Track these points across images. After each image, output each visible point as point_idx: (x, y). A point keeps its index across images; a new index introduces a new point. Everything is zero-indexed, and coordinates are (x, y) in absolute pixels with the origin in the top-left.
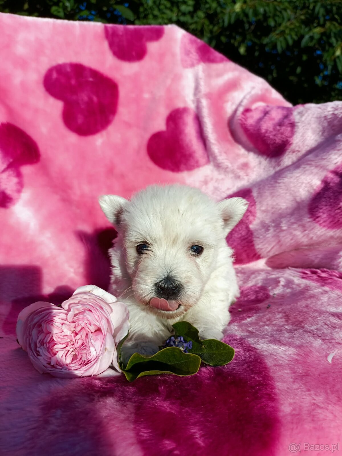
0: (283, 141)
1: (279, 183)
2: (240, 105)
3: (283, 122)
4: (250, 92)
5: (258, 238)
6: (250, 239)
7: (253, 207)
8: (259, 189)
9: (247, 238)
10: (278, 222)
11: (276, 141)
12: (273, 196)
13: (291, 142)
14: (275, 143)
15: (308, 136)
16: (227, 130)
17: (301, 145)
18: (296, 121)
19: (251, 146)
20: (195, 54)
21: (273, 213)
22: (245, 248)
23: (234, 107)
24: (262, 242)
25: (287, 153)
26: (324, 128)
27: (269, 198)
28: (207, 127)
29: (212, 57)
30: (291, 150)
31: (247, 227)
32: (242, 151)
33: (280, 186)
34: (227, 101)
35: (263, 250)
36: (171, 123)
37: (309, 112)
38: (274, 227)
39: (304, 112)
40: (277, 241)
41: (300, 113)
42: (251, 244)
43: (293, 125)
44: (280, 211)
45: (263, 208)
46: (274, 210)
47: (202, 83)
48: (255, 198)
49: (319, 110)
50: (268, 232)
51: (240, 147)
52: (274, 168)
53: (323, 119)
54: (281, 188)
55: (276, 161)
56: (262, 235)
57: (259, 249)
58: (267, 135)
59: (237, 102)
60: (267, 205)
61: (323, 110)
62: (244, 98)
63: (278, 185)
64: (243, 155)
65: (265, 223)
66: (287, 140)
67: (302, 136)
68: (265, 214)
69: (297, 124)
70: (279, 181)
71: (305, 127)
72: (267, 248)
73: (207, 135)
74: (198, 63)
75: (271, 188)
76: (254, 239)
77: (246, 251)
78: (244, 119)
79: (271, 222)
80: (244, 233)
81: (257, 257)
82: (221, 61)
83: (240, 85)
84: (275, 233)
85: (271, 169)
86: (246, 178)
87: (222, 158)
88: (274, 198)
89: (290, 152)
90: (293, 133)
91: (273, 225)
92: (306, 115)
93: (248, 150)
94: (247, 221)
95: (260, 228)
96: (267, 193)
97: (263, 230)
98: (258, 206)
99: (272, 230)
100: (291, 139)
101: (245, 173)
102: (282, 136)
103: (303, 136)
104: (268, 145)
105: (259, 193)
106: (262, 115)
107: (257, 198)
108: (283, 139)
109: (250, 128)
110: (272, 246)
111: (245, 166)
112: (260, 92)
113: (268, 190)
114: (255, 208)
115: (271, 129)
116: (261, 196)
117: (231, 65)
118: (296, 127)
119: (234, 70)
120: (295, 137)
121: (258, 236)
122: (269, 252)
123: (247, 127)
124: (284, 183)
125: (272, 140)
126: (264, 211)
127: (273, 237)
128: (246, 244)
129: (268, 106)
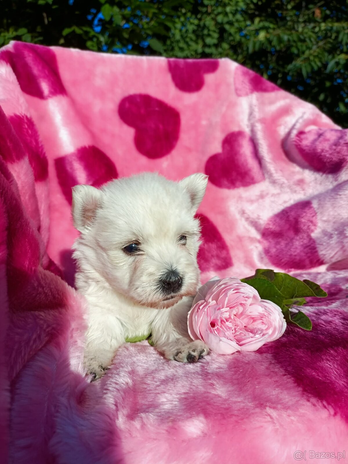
0: (339, 159)
1: (340, 195)
2: (293, 128)
3: (339, 142)
4: (302, 117)
5: (322, 245)
6: (314, 247)
7: (314, 218)
8: (320, 200)
9: (310, 246)
10: (341, 230)
11: (332, 159)
12: (335, 207)
14: (331, 161)
16: (281, 151)
19: (306, 164)
21: (334, 223)
22: (309, 255)
23: (287, 130)
24: (326, 248)
25: (344, 169)
27: (330, 209)
28: (262, 148)
31: (309, 236)
32: (297, 169)
33: (341, 198)
34: (280, 125)
35: (326, 256)
36: (226, 145)
38: (337, 234)
40: (341, 247)
42: (315, 251)
44: (342, 221)
45: (325, 218)
46: (335, 220)
47: (256, 109)
48: (315, 209)
50: (331, 239)
51: (295, 165)
52: (332, 182)
54: (342, 200)
55: (333, 177)
56: (325, 242)
57: (322, 254)
58: (323, 154)
59: (290, 126)
60: (329, 215)
62: (297, 121)
63: (338, 197)
64: (298, 172)
65: (327, 232)
66: (344, 159)
68: (326, 223)
70: (340, 193)
72: (330, 253)
73: (262, 155)
74: (252, 92)
75: (332, 200)
76: (318, 246)
77: (309, 257)
78: (299, 140)
79: (333, 230)
80: (305, 241)
81: (320, 262)
82: (273, 90)
83: (291, 111)
84: (338, 240)
85: (328, 184)
86: (302, 192)
87: (277, 176)
88: (336, 209)
89: (347, 169)
91: (336, 233)
93: (303, 167)
94: (308, 231)
95: (323, 236)
96: (328, 205)
97: (326, 238)
98: (319, 216)
99: (335, 237)
101: (302, 188)
102: (338, 154)
104: (324, 163)
105: (319, 204)
106: (316, 137)
107: (318, 209)
108: (340, 157)
109: (305, 148)
110: (335, 251)
111: (301, 182)
112: (311, 117)
113: (329, 201)
114: (316, 218)
115: (327, 149)
116: (322, 207)
117: (282, 93)
119: (285, 98)
121: (321, 243)
122: (332, 257)
123: (303, 148)
124: (345, 195)
125: (328, 158)
126: (325, 221)
127: (336, 243)
128: (309, 251)
129: (320, 129)
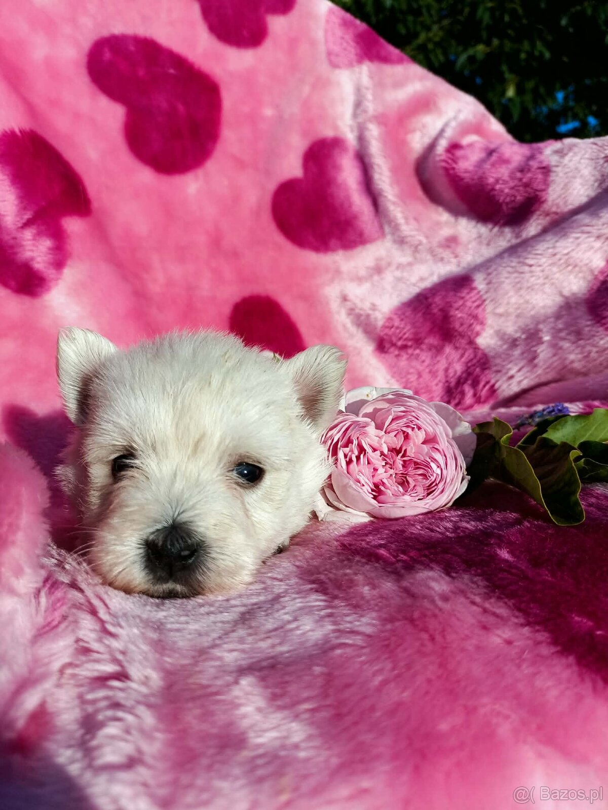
0: (528, 198)
2: (440, 135)
3: (529, 165)
4: (456, 117)
7: (481, 309)
8: (488, 274)
11: (515, 197)
12: (520, 289)
13: (544, 199)
14: (512, 201)
15: (574, 189)
16: (414, 181)
17: (561, 204)
18: (553, 163)
19: (463, 207)
20: (352, 44)
21: (518, 317)
23: (427, 141)
25: (535, 217)
26: (603, 176)
27: (511, 293)
28: (381, 174)
29: (383, 53)
30: (544, 212)
32: (445, 217)
34: (413, 131)
36: (311, 164)
37: (576, 150)
39: (565, 151)
41: (557, 152)
43: (546, 170)
45: (500, 310)
47: (369, 96)
49: (594, 146)
51: (440, 209)
53: (601, 161)
54: (533, 276)
55: (513, 232)
58: (497, 187)
59: (432, 132)
60: (508, 303)
61: (601, 147)
62: (447, 125)
63: (527, 269)
64: (447, 224)
66: (537, 196)
67: (562, 189)
68: (503, 319)
69: (554, 169)
71: (571, 174)
73: (380, 187)
74: (360, 61)
78: (451, 159)
86: (454, 261)
87: (408, 229)
88: (522, 292)
89: (540, 215)
90: (546, 183)
92: (571, 154)
93: (457, 213)
98: (489, 307)
100: (544, 193)
101: (453, 253)
102: (527, 189)
103: (566, 187)
104: (499, 205)
105: (489, 283)
106: (483, 155)
108: (530, 193)
109: (463, 175)
111: (452, 242)
112: (472, 120)
114: (484, 310)
115: (506, 177)
117: (417, 70)
118: (552, 174)
120: (550, 190)
123: (458, 174)
125: (507, 195)
126: (501, 316)
129: (490, 142)
